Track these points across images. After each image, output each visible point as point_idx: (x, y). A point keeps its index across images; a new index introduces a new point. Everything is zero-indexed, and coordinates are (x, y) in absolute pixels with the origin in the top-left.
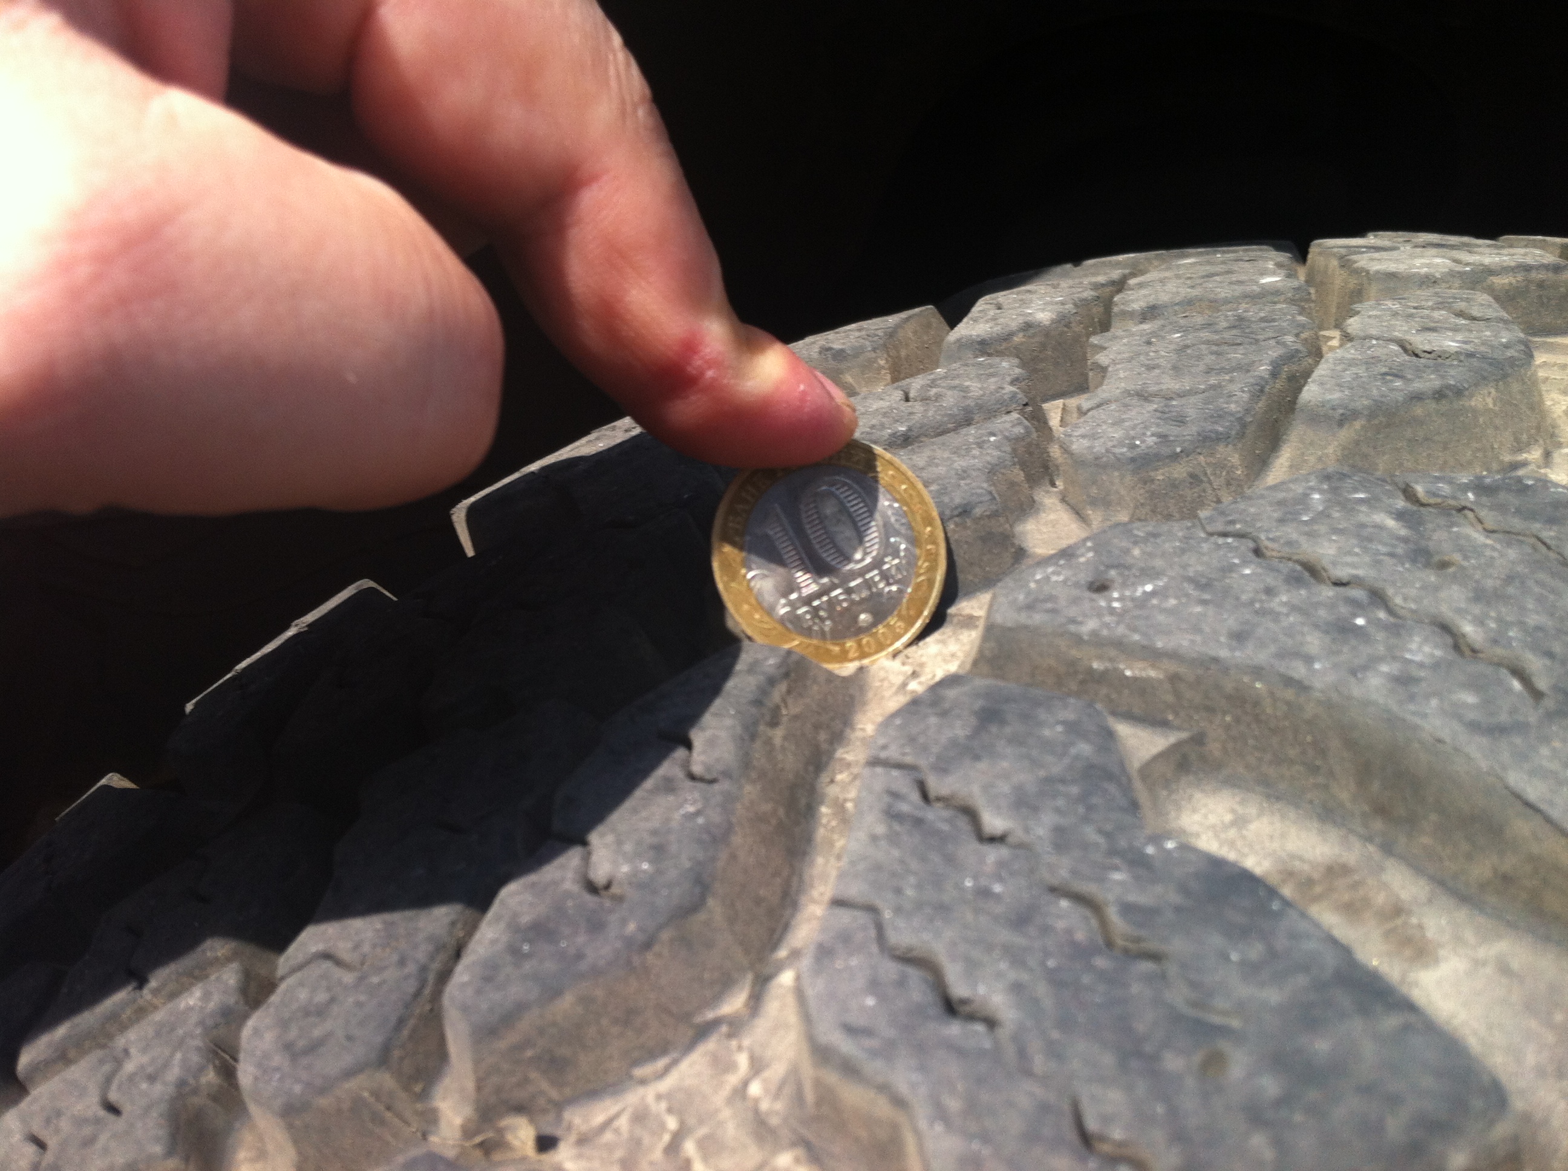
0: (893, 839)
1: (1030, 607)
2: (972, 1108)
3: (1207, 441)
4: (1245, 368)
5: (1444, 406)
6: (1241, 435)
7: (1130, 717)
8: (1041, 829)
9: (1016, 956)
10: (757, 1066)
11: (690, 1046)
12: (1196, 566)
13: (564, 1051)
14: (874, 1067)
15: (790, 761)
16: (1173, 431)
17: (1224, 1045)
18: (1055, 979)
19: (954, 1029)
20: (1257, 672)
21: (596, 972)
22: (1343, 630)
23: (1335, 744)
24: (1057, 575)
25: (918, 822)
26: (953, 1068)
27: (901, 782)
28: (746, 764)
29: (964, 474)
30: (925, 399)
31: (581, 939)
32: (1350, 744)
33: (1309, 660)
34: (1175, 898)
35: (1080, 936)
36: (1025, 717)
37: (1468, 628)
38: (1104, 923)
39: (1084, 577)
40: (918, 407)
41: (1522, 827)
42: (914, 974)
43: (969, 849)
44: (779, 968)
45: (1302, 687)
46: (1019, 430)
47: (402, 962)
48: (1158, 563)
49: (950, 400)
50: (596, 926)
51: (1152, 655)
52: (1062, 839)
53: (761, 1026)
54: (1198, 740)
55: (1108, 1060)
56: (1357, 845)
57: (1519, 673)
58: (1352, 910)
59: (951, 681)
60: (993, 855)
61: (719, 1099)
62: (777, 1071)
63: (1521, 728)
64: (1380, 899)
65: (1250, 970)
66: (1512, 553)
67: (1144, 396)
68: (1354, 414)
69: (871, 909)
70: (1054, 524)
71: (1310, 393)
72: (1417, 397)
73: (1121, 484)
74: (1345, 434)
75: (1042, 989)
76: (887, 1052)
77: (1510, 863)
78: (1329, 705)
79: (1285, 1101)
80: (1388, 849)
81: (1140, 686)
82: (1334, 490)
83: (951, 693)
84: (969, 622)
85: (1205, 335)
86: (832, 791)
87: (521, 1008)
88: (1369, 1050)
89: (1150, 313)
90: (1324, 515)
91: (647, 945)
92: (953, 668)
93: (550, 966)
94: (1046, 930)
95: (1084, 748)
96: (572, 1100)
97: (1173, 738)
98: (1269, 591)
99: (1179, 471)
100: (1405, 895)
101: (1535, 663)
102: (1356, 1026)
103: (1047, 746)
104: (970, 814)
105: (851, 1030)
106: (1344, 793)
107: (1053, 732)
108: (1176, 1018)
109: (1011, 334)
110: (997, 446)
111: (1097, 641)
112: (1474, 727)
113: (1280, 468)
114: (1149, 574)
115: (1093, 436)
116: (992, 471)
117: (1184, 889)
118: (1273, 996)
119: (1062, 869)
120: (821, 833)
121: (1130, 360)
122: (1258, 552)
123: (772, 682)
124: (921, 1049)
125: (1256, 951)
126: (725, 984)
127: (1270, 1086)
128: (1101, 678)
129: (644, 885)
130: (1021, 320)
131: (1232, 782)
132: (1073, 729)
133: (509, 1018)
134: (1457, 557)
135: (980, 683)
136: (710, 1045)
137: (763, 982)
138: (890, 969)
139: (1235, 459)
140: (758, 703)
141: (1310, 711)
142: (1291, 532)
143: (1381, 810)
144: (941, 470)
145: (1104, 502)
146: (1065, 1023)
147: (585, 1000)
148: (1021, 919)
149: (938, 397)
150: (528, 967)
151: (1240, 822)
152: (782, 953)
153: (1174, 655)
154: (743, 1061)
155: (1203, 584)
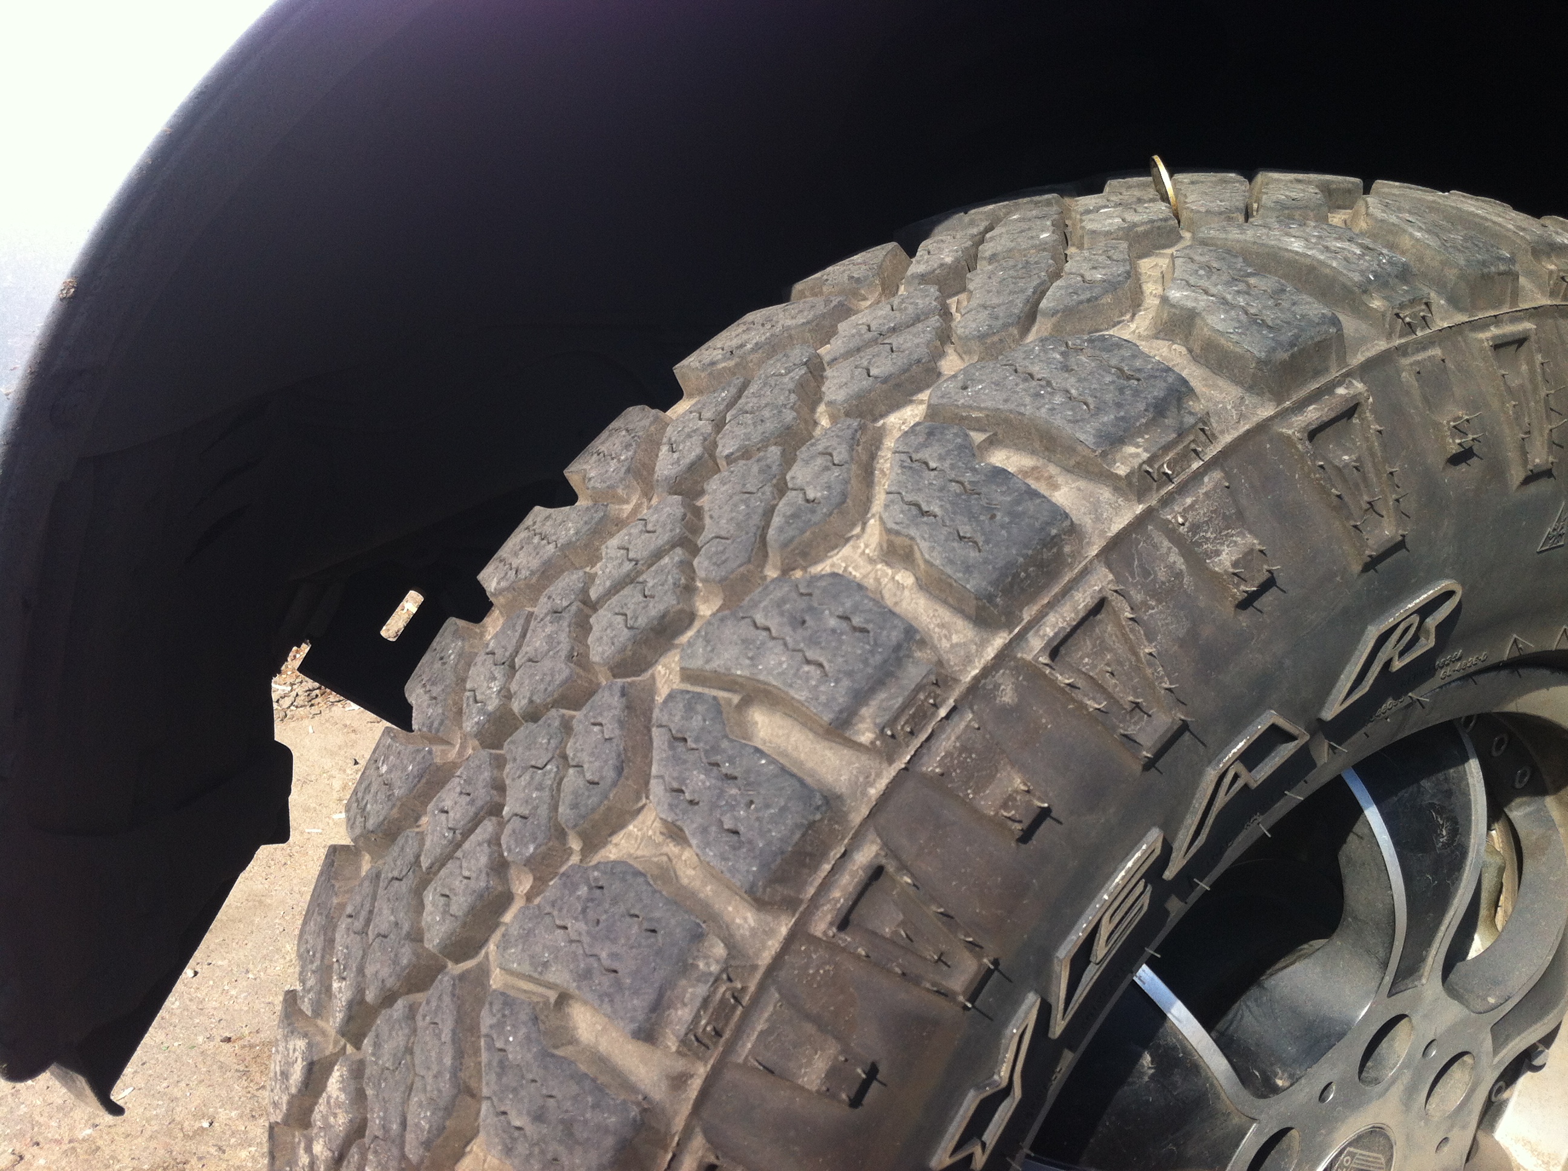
0: (903, 473)
1: (942, 397)
2: (931, 536)
3: (1005, 326)
4: (1023, 291)
5: (1091, 304)
6: (1018, 323)
7: (974, 429)
8: (947, 464)
9: (940, 499)
10: (867, 546)
11: (845, 545)
12: (995, 377)
13: (807, 550)
14: (905, 531)
15: (864, 457)
16: (994, 323)
17: (995, 512)
18: (952, 503)
19: (925, 519)
20: (1011, 411)
21: (815, 524)
22: (1037, 395)
23: (1033, 430)
24: (951, 385)
25: (911, 468)
26: (926, 528)
27: (904, 457)
28: (852, 459)
29: (918, 346)
30: (900, 310)
31: (809, 516)
32: (1037, 430)
33: (1025, 406)
34: (983, 478)
35: (958, 491)
36: (942, 433)
37: (1073, 391)
38: (965, 488)
39: (960, 384)
40: (897, 314)
41: (1080, 448)
42: (913, 507)
43: (926, 473)
44: (869, 519)
45: (1023, 415)
46: (938, 324)
47: (747, 533)
48: (984, 377)
49: (911, 309)
50: (813, 512)
51: (980, 409)
52: (953, 467)
53: (866, 536)
54: (995, 434)
55: (966, 520)
56: (1041, 460)
57: (1086, 404)
58: (1038, 479)
59: (917, 424)
60: (933, 473)
61: (856, 556)
62: (873, 546)
63: (1083, 420)
64: (1046, 475)
65: (1003, 493)
66: (1093, 364)
67: (985, 307)
68: (1057, 312)
69: (899, 493)
70: (951, 361)
71: (1044, 304)
72: (1081, 302)
73: (975, 346)
74: (1054, 319)
75: (948, 506)
76: (908, 526)
77: (1078, 459)
78: (1030, 419)
79: (1010, 523)
80: (1049, 460)
81: (977, 419)
82: (1043, 346)
83: (918, 428)
84: (921, 402)
85: (1011, 272)
86: (878, 466)
87: (793, 537)
88: (1032, 508)
89: (993, 258)
90: (1038, 355)
91: (831, 514)
92: (917, 419)
93: (801, 524)
94: (949, 491)
95: (959, 440)
96: (810, 565)
97: (988, 435)
98: (1017, 385)
99: (996, 338)
100: (1053, 473)
101: (1090, 400)
102: (1029, 503)
103: (948, 441)
104: (926, 464)
105: (897, 523)
106: (1037, 445)
107: (950, 436)
108: (983, 507)
109: (935, 270)
110: (930, 332)
111: (964, 406)
112: (1069, 421)
113: (1031, 337)
114: (981, 382)
115: (965, 327)
116: (928, 344)
117: (986, 475)
118: (1009, 499)
119: (952, 475)
120: (876, 480)
121: (981, 287)
122: (1016, 371)
123: (856, 431)
124: (917, 525)
125: (1004, 488)
126: (853, 525)
127: (1007, 520)
128: (966, 418)
129: (827, 498)
130: (939, 262)
131: (1006, 446)
132: (956, 435)
133: (791, 540)
134: (1075, 368)
135: (927, 424)
136: (851, 543)
137: (864, 524)
138: (906, 507)
139: (1016, 332)
140: (853, 439)
141: (1026, 421)
142: (1027, 363)
143: (1047, 449)
144: (909, 345)
145: (969, 352)
146: (954, 513)
147: (813, 533)
148: (942, 489)
149: (906, 308)
150: (794, 526)
151: (1008, 458)
152: (869, 515)
153: (986, 409)
154: (862, 545)
155: (997, 384)
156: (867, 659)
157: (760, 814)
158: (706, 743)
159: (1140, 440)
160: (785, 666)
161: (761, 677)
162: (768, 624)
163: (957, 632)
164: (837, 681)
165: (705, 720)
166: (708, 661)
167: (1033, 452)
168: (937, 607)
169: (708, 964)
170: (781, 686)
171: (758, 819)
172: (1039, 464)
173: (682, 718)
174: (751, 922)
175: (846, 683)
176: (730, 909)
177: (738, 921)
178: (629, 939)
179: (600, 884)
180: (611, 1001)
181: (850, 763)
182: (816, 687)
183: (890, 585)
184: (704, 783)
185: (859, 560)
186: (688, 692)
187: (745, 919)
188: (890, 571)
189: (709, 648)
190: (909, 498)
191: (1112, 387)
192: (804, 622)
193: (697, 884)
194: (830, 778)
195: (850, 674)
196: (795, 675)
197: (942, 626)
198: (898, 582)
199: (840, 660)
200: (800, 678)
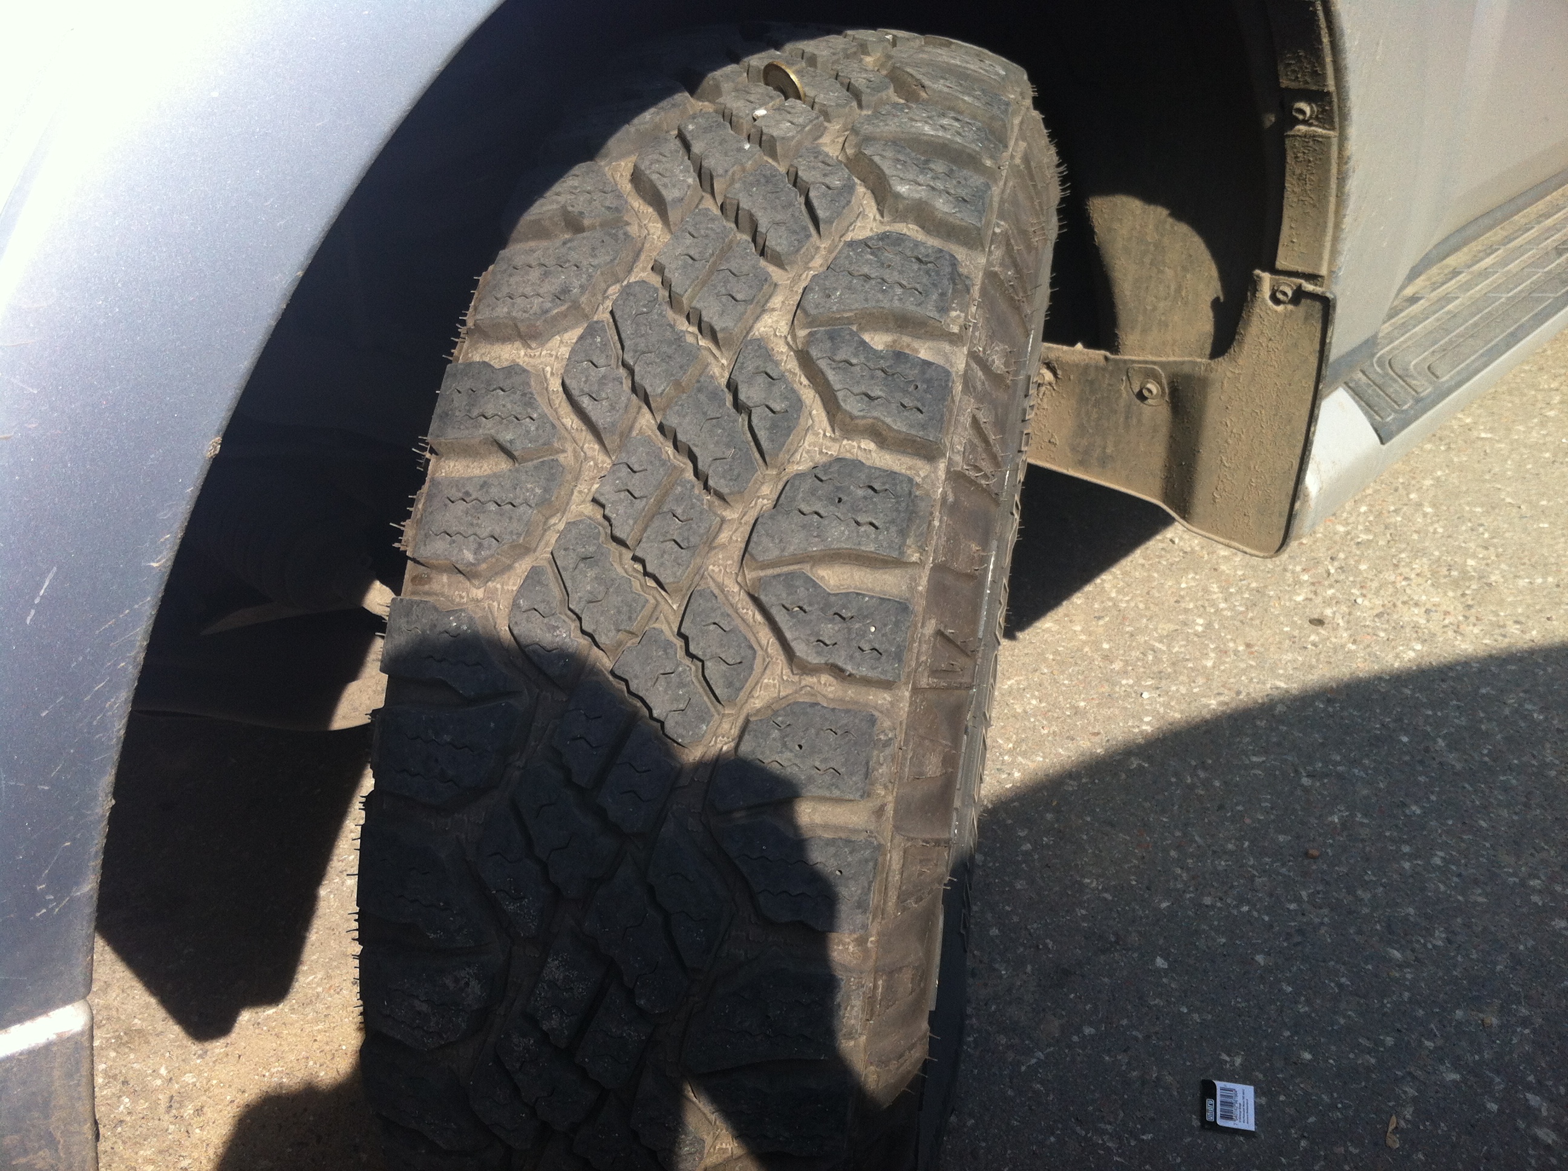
9: (876, 385)
18: (886, 386)
19: (876, 402)
20: (872, 308)
22: (883, 291)
33: (881, 302)
37: (902, 282)
55: (901, 394)
75: (884, 388)
78: (887, 309)
80: (904, 333)
81: (848, 317)
94: (876, 377)
112: (912, 304)
156: (897, 508)
157: (883, 632)
158: (818, 603)
159: (954, 305)
160: (847, 533)
161: (835, 546)
162: (815, 509)
163: (921, 469)
164: (887, 529)
165: (808, 590)
166: (783, 550)
167: (887, 330)
168: (899, 457)
169: (886, 735)
170: (853, 547)
171: (883, 635)
172: (895, 338)
173: (788, 595)
174: (889, 699)
175: (893, 529)
176: (871, 697)
177: (879, 702)
178: (831, 746)
179: (788, 723)
180: (837, 787)
181: (902, 577)
182: (876, 538)
183: (859, 453)
184: (833, 629)
185: (825, 442)
186: (779, 575)
187: (884, 699)
188: (855, 444)
189: (777, 541)
190: (856, 390)
191: (921, 273)
192: (840, 500)
193: (840, 693)
194: (895, 591)
195: (893, 522)
196: (858, 536)
197: (910, 468)
198: (865, 449)
199: (881, 515)
200: (862, 537)
